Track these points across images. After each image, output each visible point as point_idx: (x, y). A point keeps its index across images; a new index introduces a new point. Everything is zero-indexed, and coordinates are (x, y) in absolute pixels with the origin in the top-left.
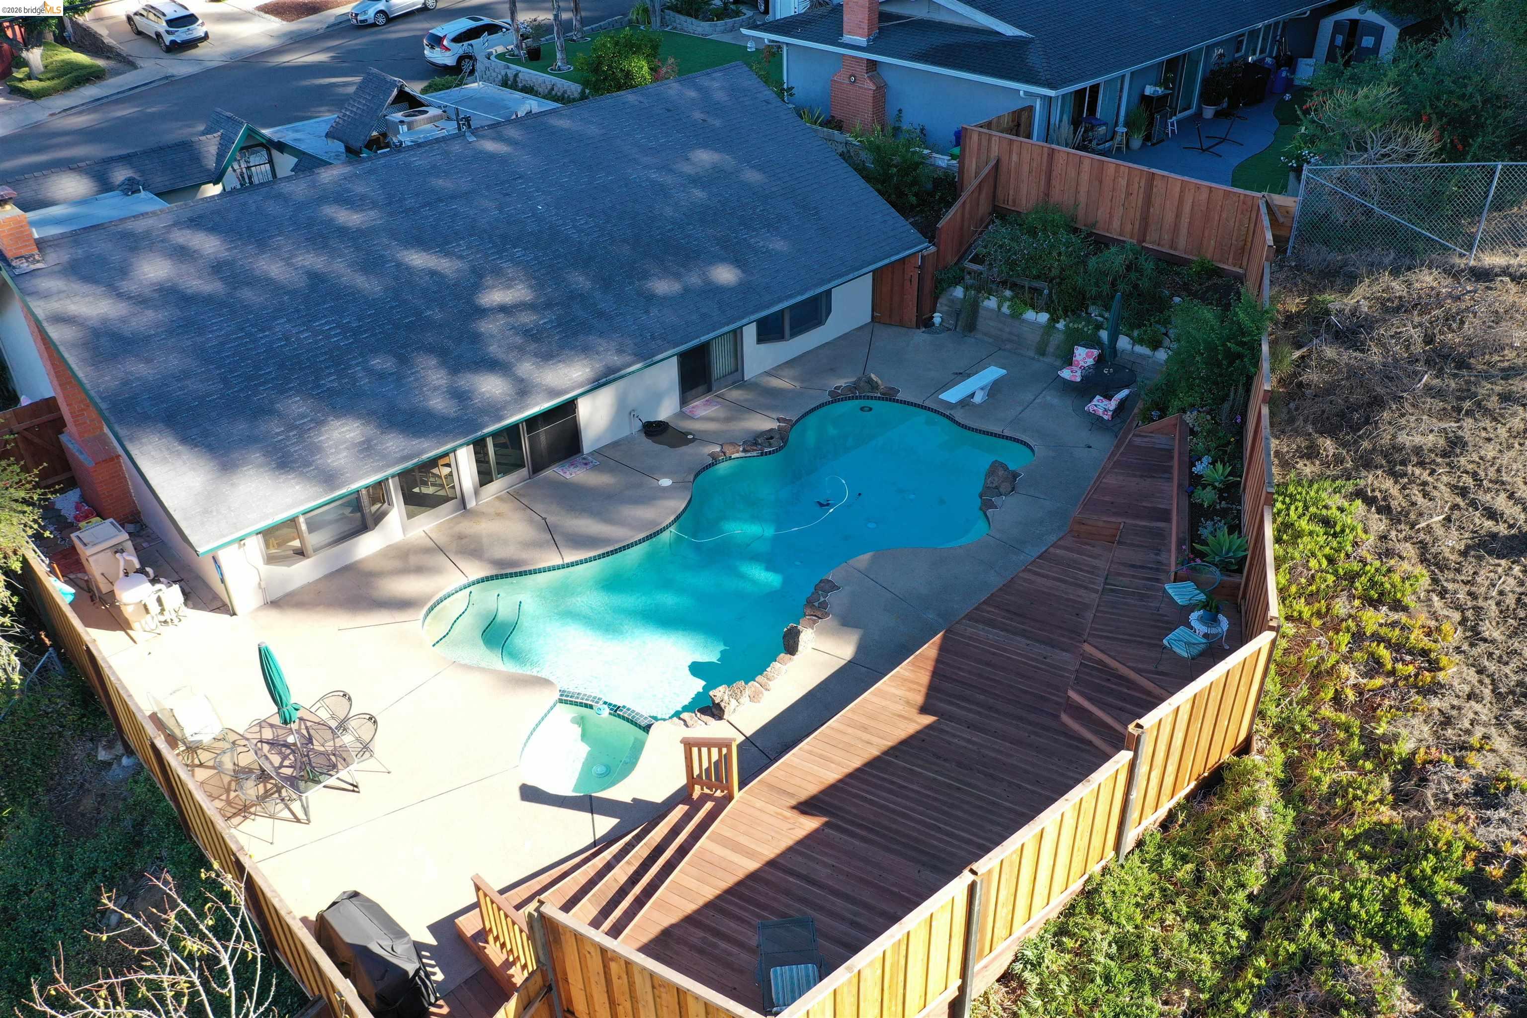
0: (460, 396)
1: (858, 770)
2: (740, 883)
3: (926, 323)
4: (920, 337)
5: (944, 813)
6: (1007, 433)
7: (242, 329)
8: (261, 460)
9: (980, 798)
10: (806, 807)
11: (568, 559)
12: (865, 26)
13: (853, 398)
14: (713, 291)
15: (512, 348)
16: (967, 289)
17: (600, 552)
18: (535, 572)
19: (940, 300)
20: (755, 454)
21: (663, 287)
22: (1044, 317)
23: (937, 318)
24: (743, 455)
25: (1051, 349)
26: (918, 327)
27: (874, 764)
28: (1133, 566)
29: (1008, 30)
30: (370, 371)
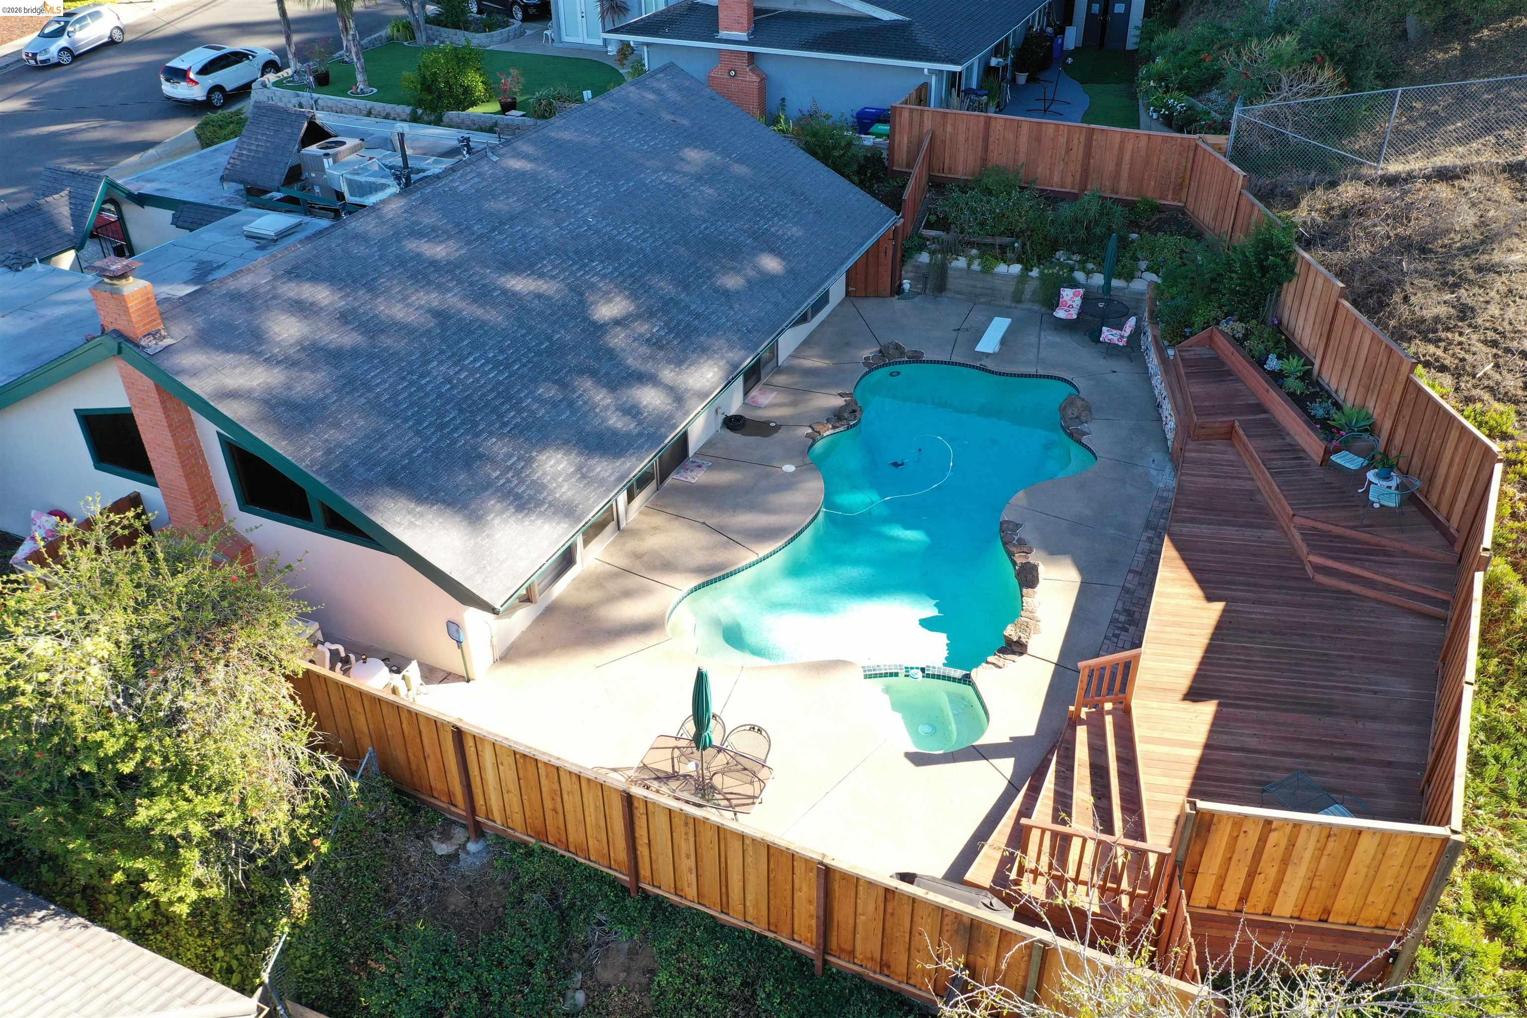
0: (632, 411)
1: (1204, 658)
2: (1198, 769)
3: (898, 290)
4: (897, 303)
5: (1298, 672)
6: (1041, 372)
7: (404, 379)
8: (499, 506)
9: (1311, 654)
10: (1194, 694)
11: (763, 553)
12: (745, 21)
13: (883, 366)
14: (768, 280)
15: (645, 359)
16: (932, 253)
17: (786, 540)
18: (739, 571)
19: (905, 268)
20: (842, 429)
21: (732, 282)
22: (1016, 268)
23: (906, 285)
24: (831, 431)
25: (1027, 295)
26: (892, 295)
27: (1210, 650)
28: (1275, 451)
29: (886, 16)
30: (540, 400)
